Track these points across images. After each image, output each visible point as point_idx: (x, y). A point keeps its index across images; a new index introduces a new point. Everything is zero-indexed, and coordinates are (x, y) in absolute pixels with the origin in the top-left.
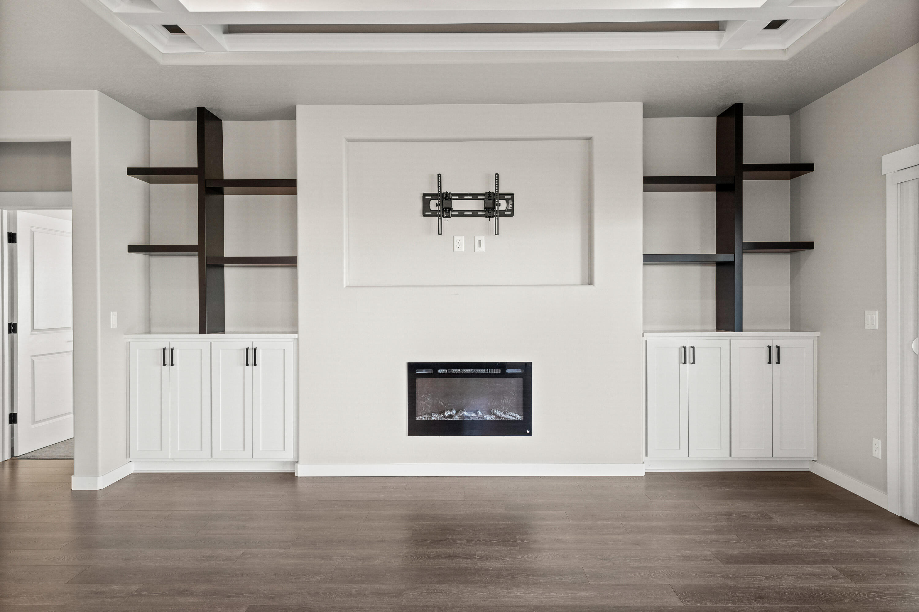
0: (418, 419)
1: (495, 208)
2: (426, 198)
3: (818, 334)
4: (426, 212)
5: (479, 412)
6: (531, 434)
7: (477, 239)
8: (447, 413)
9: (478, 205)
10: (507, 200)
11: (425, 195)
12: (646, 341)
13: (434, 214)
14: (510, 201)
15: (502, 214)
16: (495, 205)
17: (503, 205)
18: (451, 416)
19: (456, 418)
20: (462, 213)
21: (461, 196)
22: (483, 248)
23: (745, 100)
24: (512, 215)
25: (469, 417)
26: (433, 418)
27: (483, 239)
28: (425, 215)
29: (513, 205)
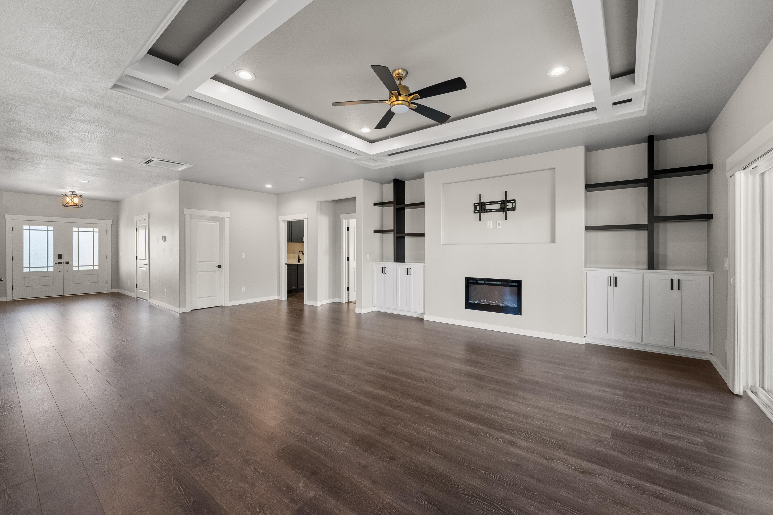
0: (469, 302)
1: (505, 207)
2: (475, 205)
3: (713, 273)
4: (475, 211)
5: (497, 302)
6: (521, 315)
7: (498, 222)
8: (482, 301)
9: (498, 206)
10: (512, 203)
11: (475, 204)
12: (587, 273)
13: (479, 212)
14: (514, 204)
15: (510, 209)
16: (505, 206)
17: (510, 206)
18: (484, 302)
19: (486, 303)
20: (491, 211)
21: (491, 203)
22: (501, 226)
23: (655, 133)
24: (514, 210)
25: (492, 304)
26: (476, 302)
27: (501, 222)
28: (474, 213)
29: (515, 205)
